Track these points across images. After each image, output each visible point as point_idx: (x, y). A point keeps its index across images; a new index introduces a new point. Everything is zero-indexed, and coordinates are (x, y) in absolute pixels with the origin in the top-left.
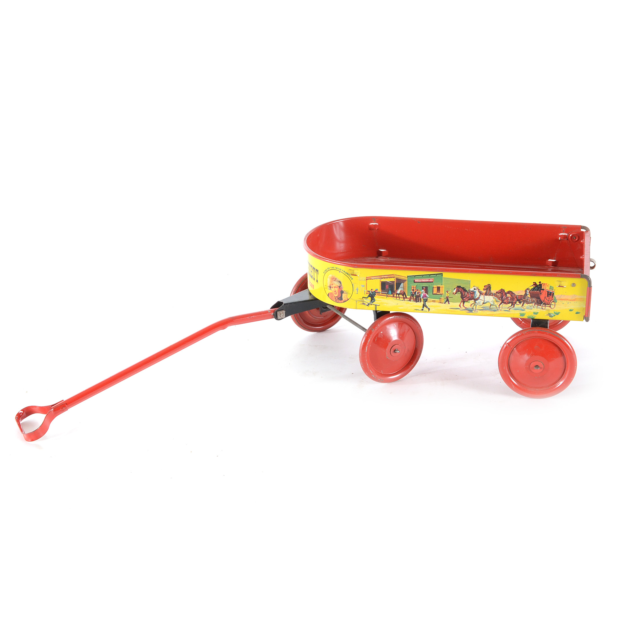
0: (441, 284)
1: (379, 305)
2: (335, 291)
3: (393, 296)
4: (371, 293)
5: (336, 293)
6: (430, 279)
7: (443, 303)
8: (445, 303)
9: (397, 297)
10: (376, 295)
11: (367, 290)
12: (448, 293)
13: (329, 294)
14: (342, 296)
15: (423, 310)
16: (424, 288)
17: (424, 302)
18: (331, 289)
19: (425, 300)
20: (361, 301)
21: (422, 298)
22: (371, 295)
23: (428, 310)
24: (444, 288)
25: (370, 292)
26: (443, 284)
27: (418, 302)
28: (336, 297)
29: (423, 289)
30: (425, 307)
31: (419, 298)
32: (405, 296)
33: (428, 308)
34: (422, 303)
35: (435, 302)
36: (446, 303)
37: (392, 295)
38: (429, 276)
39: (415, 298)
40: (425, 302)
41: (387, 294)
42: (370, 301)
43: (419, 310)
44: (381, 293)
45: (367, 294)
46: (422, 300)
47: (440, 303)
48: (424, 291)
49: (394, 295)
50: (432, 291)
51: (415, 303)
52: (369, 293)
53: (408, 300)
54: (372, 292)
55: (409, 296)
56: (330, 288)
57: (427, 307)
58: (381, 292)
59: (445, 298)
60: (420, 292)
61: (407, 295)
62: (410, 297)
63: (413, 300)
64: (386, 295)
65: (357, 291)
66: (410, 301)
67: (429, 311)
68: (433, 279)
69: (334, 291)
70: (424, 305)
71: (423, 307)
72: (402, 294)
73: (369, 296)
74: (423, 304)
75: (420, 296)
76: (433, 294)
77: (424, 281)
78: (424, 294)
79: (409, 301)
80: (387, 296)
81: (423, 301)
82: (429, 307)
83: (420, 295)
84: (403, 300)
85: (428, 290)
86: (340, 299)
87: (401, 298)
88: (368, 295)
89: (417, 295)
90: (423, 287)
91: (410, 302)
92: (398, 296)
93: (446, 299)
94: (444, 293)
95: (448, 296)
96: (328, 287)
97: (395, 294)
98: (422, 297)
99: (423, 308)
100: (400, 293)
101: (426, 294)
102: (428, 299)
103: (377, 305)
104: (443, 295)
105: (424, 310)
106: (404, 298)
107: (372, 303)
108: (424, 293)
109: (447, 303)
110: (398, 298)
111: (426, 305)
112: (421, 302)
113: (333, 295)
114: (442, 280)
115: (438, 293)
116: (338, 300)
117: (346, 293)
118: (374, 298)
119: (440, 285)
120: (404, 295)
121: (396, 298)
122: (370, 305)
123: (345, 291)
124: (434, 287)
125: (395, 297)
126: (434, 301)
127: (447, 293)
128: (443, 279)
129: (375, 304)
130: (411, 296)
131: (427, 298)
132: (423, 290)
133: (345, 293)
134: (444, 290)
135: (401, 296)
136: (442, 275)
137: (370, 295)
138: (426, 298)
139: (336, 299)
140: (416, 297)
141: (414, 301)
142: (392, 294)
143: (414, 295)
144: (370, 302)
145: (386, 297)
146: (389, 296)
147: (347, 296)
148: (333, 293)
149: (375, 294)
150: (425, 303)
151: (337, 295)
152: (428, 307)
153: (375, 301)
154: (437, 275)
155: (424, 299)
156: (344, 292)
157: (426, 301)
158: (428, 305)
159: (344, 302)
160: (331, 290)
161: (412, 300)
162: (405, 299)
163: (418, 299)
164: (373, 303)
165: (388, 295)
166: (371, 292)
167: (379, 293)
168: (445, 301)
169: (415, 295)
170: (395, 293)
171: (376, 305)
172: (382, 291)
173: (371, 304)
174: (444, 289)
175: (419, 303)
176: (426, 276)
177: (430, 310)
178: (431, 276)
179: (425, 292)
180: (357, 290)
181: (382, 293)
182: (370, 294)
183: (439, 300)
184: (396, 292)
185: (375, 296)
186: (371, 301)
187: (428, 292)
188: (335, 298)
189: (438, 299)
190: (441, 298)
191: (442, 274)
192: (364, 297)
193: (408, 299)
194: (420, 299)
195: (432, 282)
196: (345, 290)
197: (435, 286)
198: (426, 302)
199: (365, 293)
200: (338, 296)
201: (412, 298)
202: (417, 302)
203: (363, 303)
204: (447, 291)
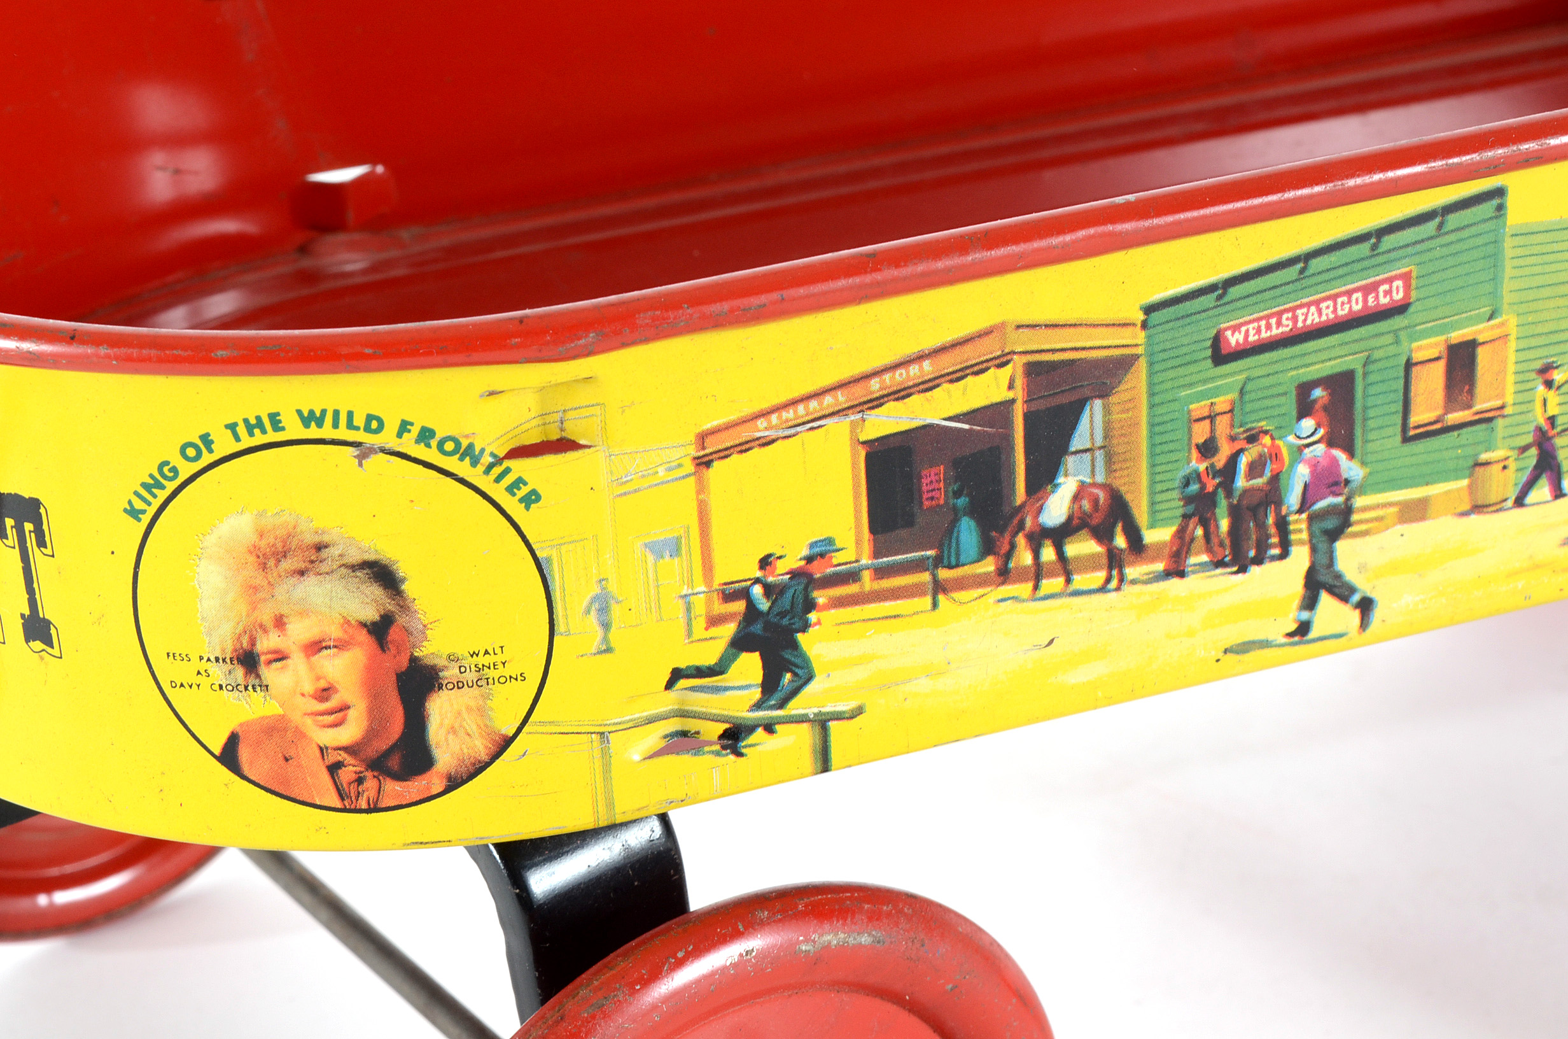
0: (1487, 310)
1: (858, 711)
2: (324, 693)
3: (1004, 575)
4: (764, 605)
5: (344, 708)
6: (1374, 287)
7: (1496, 507)
8: (1519, 502)
9: (1038, 573)
10: (813, 616)
11: (716, 586)
12: (1549, 384)
13: (233, 742)
14: (416, 722)
15: (1303, 629)
16: (1318, 393)
17: (1314, 550)
18: (269, 674)
19: (1331, 523)
20: (650, 720)
21: (1300, 511)
22: (768, 626)
23: (1356, 615)
24: (1513, 345)
25: (744, 594)
26: (1507, 298)
27: (1254, 570)
28: (342, 756)
29: (1305, 409)
30: (1331, 591)
31: (1270, 520)
32: (1120, 541)
33: (1356, 598)
34: (1300, 558)
35: (1423, 518)
36: (1532, 497)
37: (988, 566)
38: (1364, 248)
39: (1224, 524)
40: (1322, 546)
41: (938, 562)
42: (756, 694)
43: (1264, 644)
44: (866, 575)
45: (714, 631)
46: (1299, 526)
47: (1478, 508)
48: (1321, 432)
49: (1009, 556)
50: (1399, 407)
51: (1225, 582)
52: (740, 606)
53: (1160, 566)
54: (768, 589)
55: (1165, 522)
56: (239, 672)
57: (1342, 591)
58: (865, 561)
59: (1524, 449)
60: (1276, 455)
61: (1141, 514)
62: (1180, 533)
63: (1204, 558)
64: (926, 577)
65: (606, 626)
66: (1181, 574)
67: (1364, 624)
68: (1406, 278)
69: (309, 688)
70: (1323, 577)
71: (1310, 602)
72: (1095, 521)
73: (740, 644)
74: (1306, 565)
75: (1272, 494)
76: (1406, 439)
77: (1313, 318)
78: (1314, 465)
79: (1168, 574)
80: (939, 588)
81: (1305, 536)
82: (1364, 585)
83: (1275, 478)
84: (1103, 589)
85: (1358, 405)
86: (394, 763)
87: (1088, 564)
88: (729, 630)
89: (1246, 492)
90: (1304, 389)
91: (1175, 581)
92: (1048, 554)
93: (1534, 451)
94: (1509, 399)
95: (1552, 420)
96: (218, 673)
97: (1021, 540)
98: (1293, 499)
99: (1305, 615)
100: (1070, 519)
101: (1340, 455)
102: (1359, 502)
103: (838, 717)
104: (1500, 422)
105: (1313, 634)
106: (1114, 561)
107: (781, 705)
108: (1320, 449)
109: (1542, 491)
110: (1052, 574)
111: (1338, 576)
112: (1284, 555)
113: (300, 734)
114: (1494, 259)
115: (1454, 417)
116: (370, 784)
117: (471, 676)
118: (795, 646)
119: (1478, 320)
120: (1119, 529)
121: (1030, 586)
122: (760, 734)
123: (452, 658)
124: (1418, 356)
125: (1021, 576)
126: (1415, 512)
127: (1541, 389)
128: (1508, 243)
129: (811, 712)
130: (1186, 517)
131: (1348, 499)
132: (1308, 424)
133: (459, 685)
134: (1511, 368)
135: (1082, 547)
136: (1500, 208)
137: (757, 628)
138: (1340, 500)
139: (347, 774)
140: (1235, 513)
141: (1219, 564)
142: (987, 548)
143: (1221, 493)
144: (758, 706)
145: (928, 600)
146: (961, 584)
147: (482, 711)
148: (296, 718)
149: (810, 606)
150: (1323, 560)
151: (350, 732)
152: (1352, 590)
153: (810, 678)
154: (1453, 220)
155: (1311, 519)
156: (450, 673)
157: (1334, 535)
158: (1362, 568)
159: (454, 783)
160: (257, 697)
161: (1193, 560)
162: (1131, 572)
163: (1261, 526)
164: (795, 707)
165: (943, 574)
166: (757, 590)
167: (852, 576)
168: (1524, 477)
169: (1229, 494)
170: (1021, 526)
171: (822, 723)
172: (876, 554)
173: (769, 728)
174: (1512, 357)
175: (1268, 567)
176: (1333, 258)
177: (1377, 614)
178: (1389, 241)
179: (1331, 441)
180: (604, 610)
181: (881, 573)
182: (752, 611)
183: (1465, 482)
184: (1029, 523)
185: (805, 627)
186: (770, 685)
187: (1358, 432)
188: (334, 769)
189: (1454, 474)
190: (1484, 457)
191: (1500, 192)
192: (682, 665)
193: (1153, 560)
194: (1282, 526)
195: (1400, 309)
196: (462, 650)
197: (1429, 346)
198: (1342, 547)
199: (699, 624)
200: (371, 734)
201: (1199, 532)
202: (1243, 569)
203: (684, 734)
204: (1545, 370)
